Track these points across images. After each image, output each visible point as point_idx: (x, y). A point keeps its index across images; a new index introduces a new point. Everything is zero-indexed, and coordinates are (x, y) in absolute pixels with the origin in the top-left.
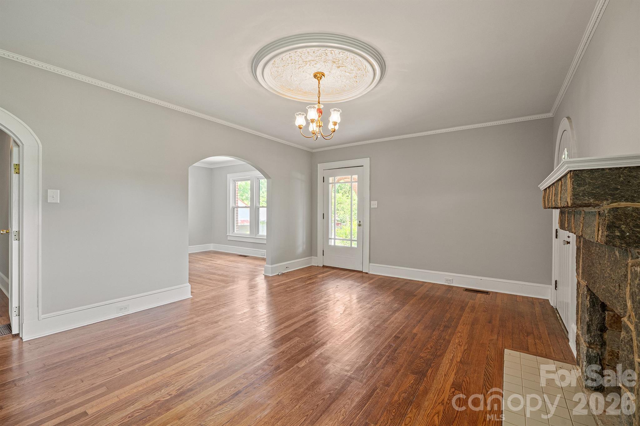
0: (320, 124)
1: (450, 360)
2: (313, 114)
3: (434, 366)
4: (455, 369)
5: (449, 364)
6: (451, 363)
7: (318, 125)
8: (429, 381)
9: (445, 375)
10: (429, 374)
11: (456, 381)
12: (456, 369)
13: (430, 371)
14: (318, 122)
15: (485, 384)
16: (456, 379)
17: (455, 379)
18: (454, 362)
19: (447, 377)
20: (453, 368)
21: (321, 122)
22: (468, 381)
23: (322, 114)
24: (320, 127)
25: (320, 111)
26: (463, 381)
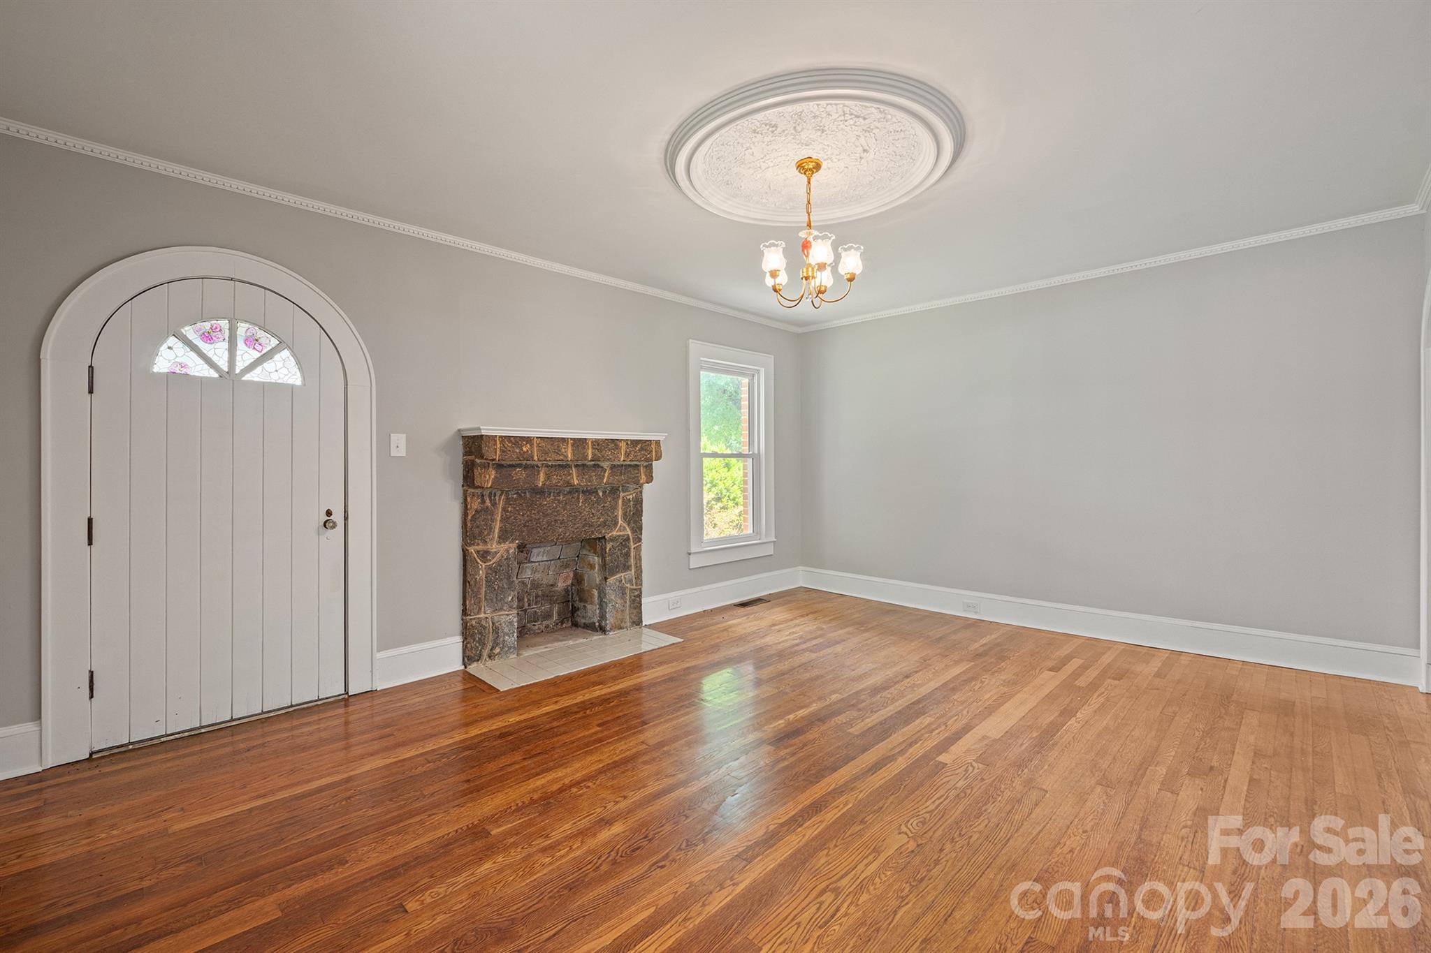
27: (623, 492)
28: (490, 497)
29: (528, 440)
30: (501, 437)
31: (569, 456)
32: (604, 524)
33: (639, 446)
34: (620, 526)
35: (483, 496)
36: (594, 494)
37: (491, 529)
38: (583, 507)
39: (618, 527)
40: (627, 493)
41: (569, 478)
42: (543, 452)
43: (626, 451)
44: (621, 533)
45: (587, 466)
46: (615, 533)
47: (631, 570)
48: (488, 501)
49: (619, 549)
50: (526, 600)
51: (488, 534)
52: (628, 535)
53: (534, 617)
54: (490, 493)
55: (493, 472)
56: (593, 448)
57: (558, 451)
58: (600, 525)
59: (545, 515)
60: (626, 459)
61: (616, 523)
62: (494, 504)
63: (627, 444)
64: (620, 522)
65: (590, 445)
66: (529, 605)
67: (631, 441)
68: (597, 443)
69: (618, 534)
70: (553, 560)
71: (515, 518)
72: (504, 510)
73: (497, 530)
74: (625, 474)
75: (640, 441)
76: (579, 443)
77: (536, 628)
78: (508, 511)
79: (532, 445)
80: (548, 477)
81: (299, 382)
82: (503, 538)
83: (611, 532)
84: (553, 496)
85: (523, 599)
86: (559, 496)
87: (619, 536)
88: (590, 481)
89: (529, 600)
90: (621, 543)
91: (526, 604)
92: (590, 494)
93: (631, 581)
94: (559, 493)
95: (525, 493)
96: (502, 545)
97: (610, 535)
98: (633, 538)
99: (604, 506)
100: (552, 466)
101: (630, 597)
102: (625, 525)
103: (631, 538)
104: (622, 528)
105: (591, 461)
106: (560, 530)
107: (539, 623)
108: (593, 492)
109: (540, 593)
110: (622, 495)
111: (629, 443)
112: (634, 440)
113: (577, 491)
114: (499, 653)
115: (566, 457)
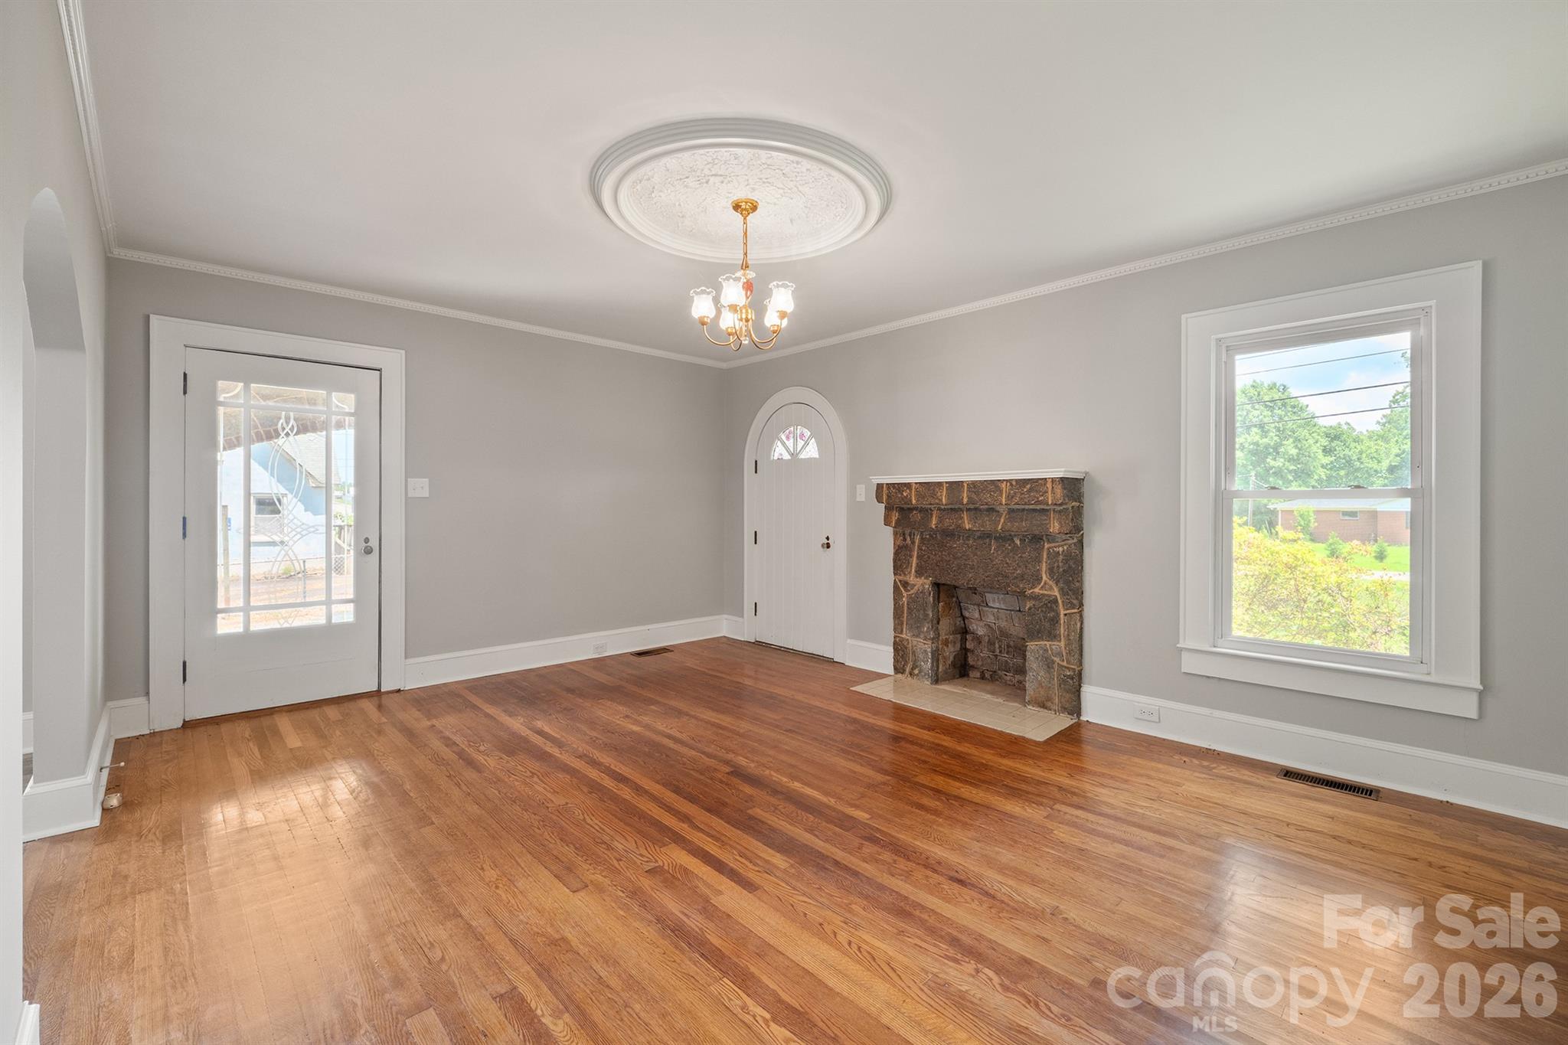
0: (747, 315)
2: (733, 293)
7: (744, 316)
14: (744, 311)
21: (749, 311)
23: (752, 291)
24: (747, 320)
25: (748, 286)
27: (1049, 542)
28: (910, 536)
29: (908, 485)
30: (887, 484)
31: (944, 500)
32: (1022, 577)
33: (1028, 486)
34: (1045, 583)
35: (904, 534)
36: (1009, 542)
37: (909, 564)
38: (995, 555)
39: (1042, 584)
40: (1053, 545)
41: (960, 522)
42: (919, 496)
43: (1009, 493)
44: (1046, 592)
45: (980, 510)
46: (1037, 590)
47: (1060, 641)
48: (908, 539)
49: (1042, 611)
50: (997, 646)
51: (907, 568)
52: (1056, 596)
53: (1006, 666)
54: (910, 533)
55: (897, 514)
56: (968, 491)
57: (933, 495)
58: (1016, 578)
59: (955, 558)
60: (1009, 502)
61: (1039, 580)
62: (913, 543)
63: (1011, 485)
64: (1044, 578)
65: (966, 488)
66: (1000, 652)
67: (1016, 480)
68: (974, 486)
69: (1041, 592)
70: (1013, 610)
71: (929, 557)
72: (920, 549)
73: (914, 565)
74: (1026, 520)
75: (1029, 480)
76: (956, 485)
77: (1008, 678)
78: (922, 550)
79: (911, 490)
80: (940, 520)
81: (817, 456)
82: (920, 573)
83: (1032, 588)
84: (963, 539)
85: (994, 643)
86: (969, 540)
87: (1043, 595)
88: (983, 526)
89: (1000, 647)
90: (1046, 604)
91: (998, 651)
92: (1004, 541)
93: (1060, 654)
94: (969, 537)
95: (936, 534)
96: (918, 580)
97: (1031, 591)
98: (1063, 602)
99: (1021, 557)
100: (944, 510)
101: (1059, 675)
102: (1051, 583)
103: (1060, 601)
104: (1047, 586)
105: (946, 505)
106: (970, 575)
107: (1011, 674)
108: (1009, 540)
109: (1012, 643)
110: (1047, 546)
111: (1014, 483)
112: (1020, 480)
113: (988, 537)
114: (917, 675)
115: (941, 500)
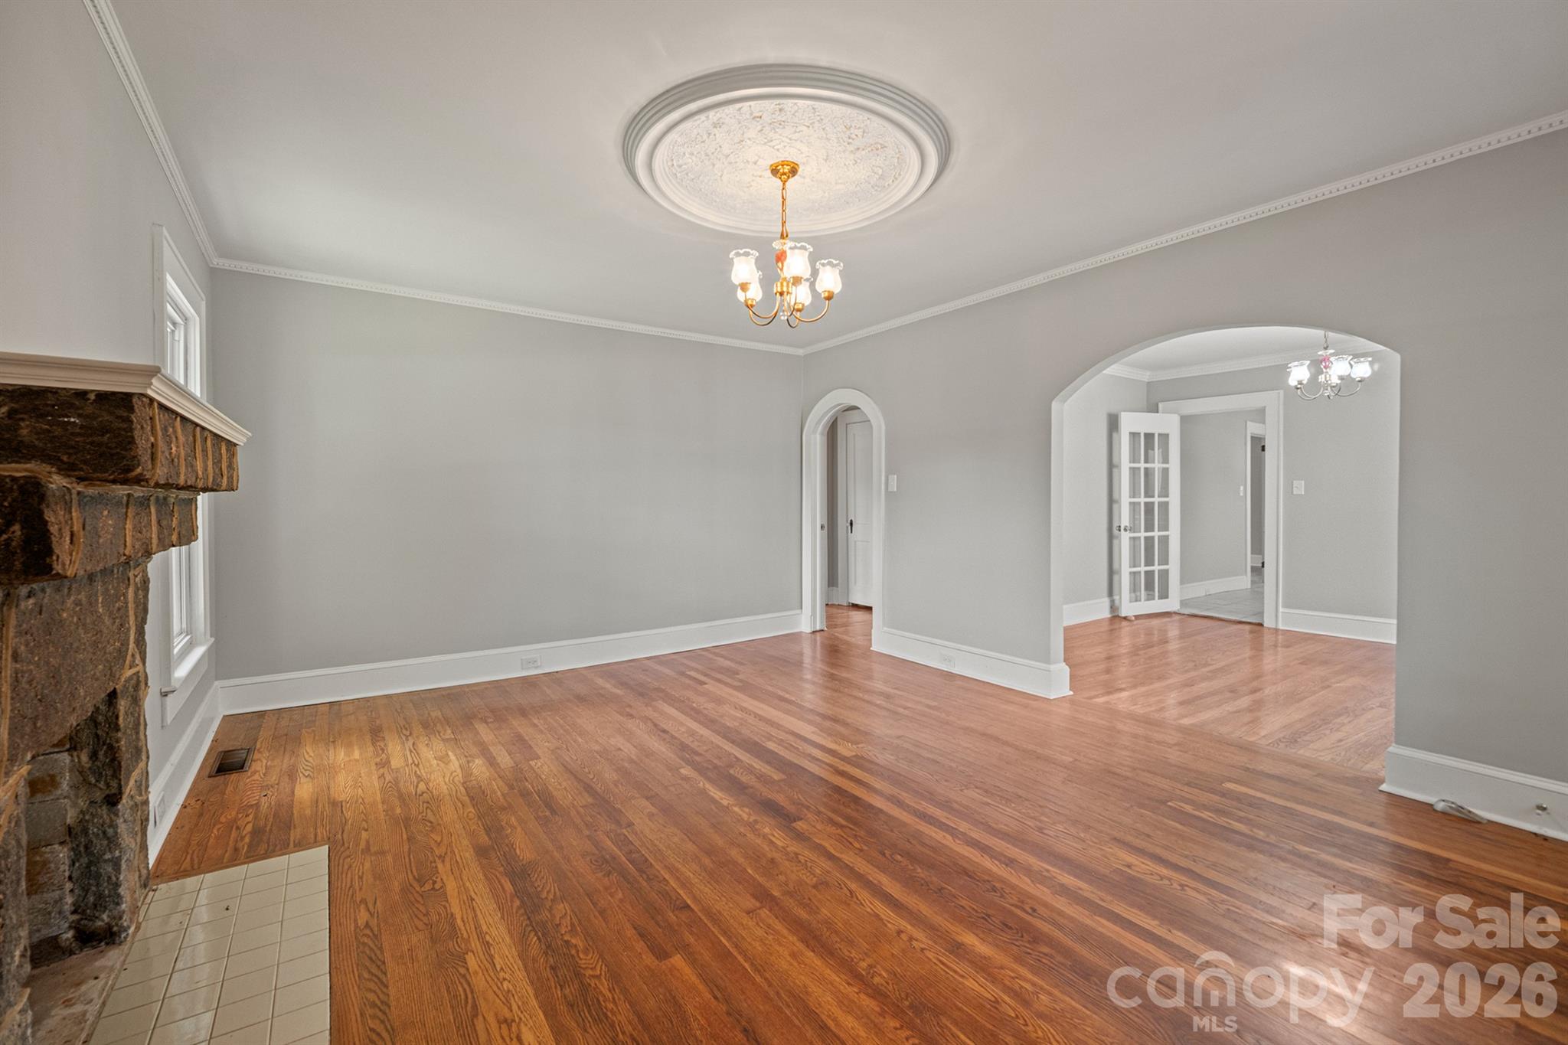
1: (491, 941)
3: (512, 901)
4: (463, 928)
5: (484, 928)
6: (481, 936)
8: (493, 871)
9: (472, 900)
10: (503, 881)
11: (443, 903)
12: (460, 930)
13: (508, 887)
15: (377, 938)
16: (445, 907)
17: (447, 905)
18: (475, 944)
19: (465, 898)
20: (468, 929)
22: (415, 920)
26: (427, 914)
